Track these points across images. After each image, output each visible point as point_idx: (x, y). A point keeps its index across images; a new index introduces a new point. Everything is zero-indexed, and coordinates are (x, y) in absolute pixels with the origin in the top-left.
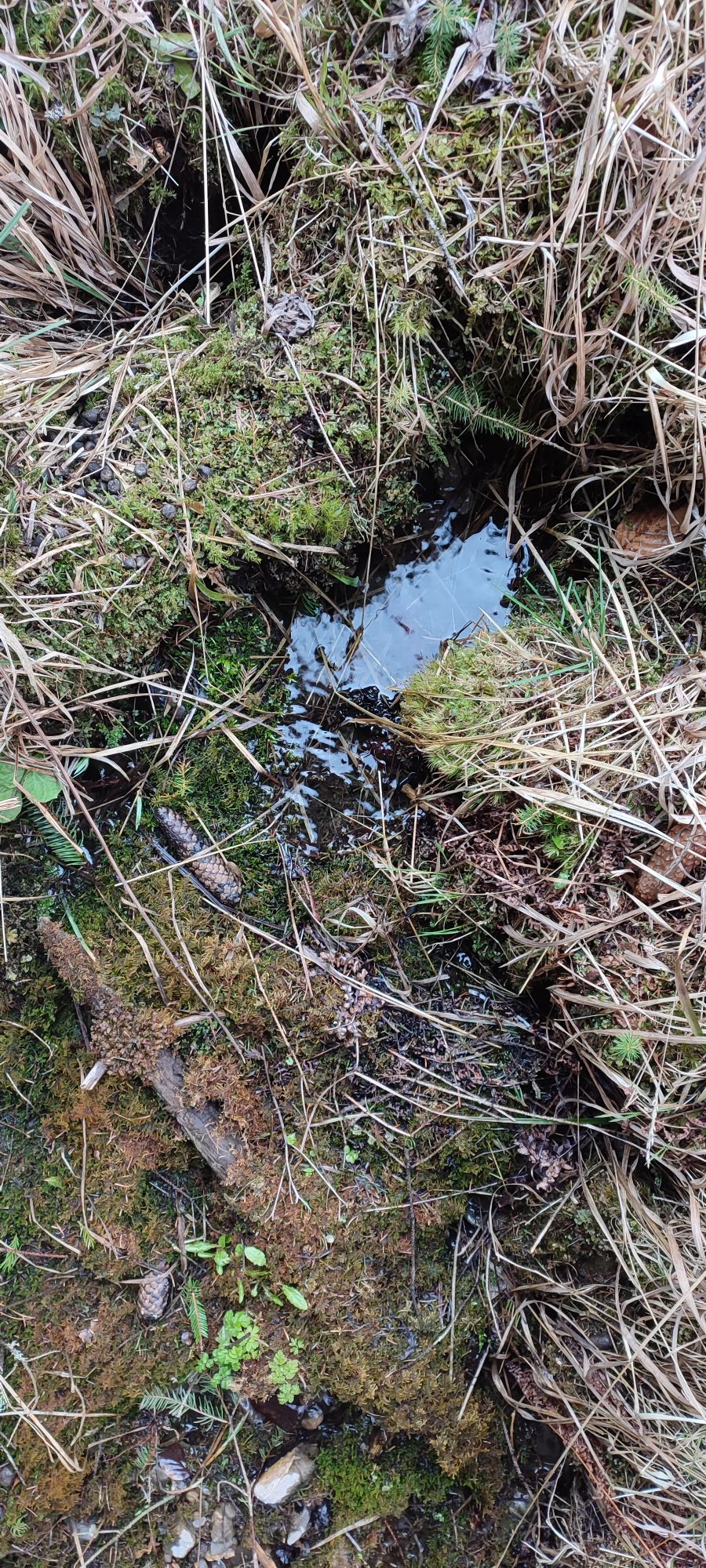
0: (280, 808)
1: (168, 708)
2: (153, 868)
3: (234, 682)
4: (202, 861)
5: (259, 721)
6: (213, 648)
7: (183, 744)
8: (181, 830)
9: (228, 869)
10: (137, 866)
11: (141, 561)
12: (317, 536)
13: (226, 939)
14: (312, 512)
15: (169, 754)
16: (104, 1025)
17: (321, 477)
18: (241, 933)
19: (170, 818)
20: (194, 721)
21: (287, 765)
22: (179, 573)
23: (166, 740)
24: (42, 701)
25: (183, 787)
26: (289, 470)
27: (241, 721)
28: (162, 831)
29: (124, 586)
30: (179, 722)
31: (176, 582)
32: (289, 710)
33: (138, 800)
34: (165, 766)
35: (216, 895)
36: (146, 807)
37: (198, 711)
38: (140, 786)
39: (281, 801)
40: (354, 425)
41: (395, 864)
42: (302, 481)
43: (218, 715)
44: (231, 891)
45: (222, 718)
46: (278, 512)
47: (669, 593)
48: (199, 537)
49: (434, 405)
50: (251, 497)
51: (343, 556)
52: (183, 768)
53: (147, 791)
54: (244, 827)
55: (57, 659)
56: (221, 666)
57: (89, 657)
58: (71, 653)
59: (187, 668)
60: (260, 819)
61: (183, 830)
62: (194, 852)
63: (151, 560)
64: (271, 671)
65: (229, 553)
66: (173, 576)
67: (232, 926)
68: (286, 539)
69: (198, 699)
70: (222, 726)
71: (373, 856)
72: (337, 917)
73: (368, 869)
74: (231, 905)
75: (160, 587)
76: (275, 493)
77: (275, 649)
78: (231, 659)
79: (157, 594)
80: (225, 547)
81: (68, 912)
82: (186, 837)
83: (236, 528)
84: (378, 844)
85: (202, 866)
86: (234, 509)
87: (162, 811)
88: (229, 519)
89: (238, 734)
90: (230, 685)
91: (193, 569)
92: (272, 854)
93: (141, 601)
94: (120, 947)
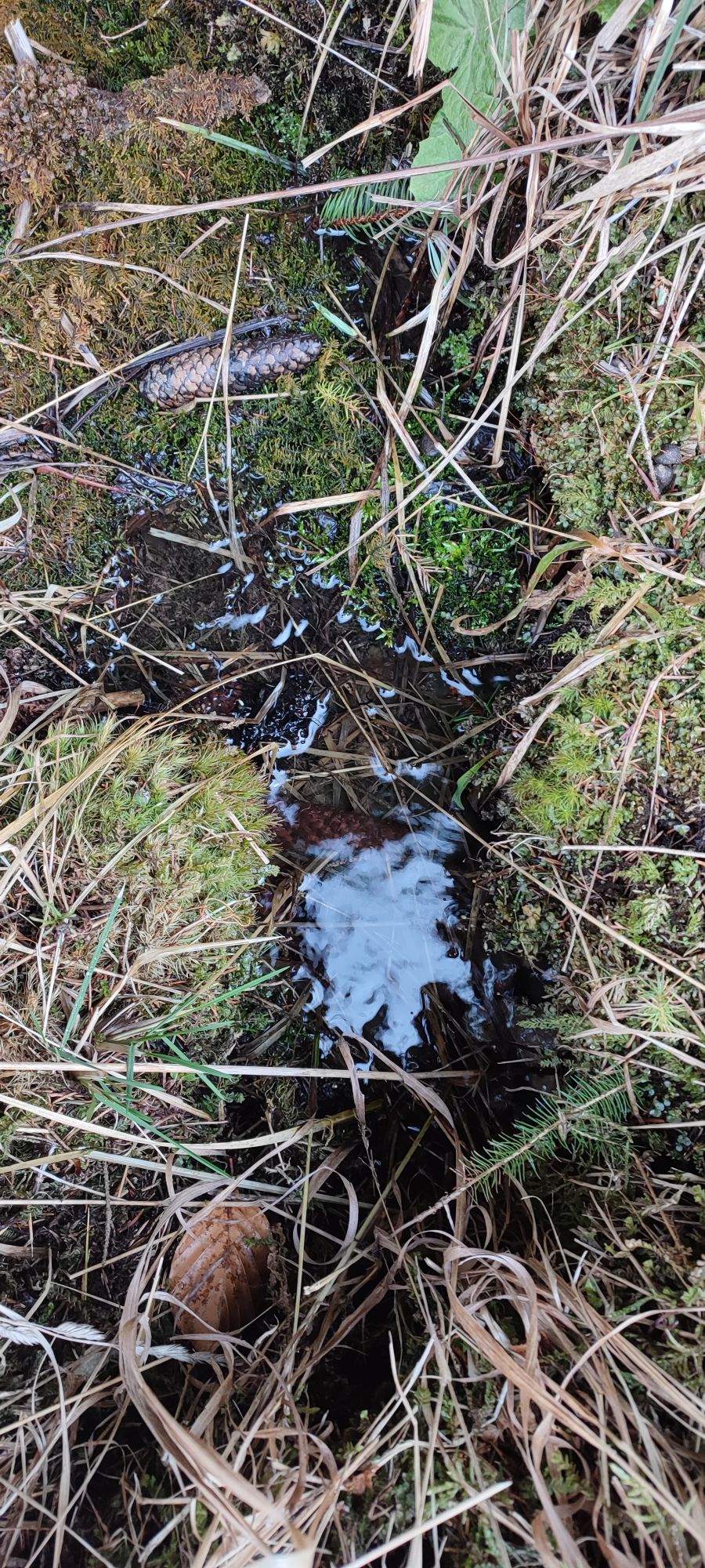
0: (225, 516)
1: (447, 435)
2: (245, 293)
3: (425, 546)
4: (215, 364)
5: (352, 550)
6: (490, 543)
7: (385, 426)
8: (269, 359)
9: (189, 396)
10: (268, 280)
11: (664, 473)
12: (535, 762)
13: (90, 332)
14: (577, 769)
15: (382, 396)
17: (617, 816)
18: (91, 361)
19: (298, 352)
20: (403, 452)
21: (277, 561)
22: (614, 528)
23: (406, 406)
25: (327, 393)
26: (659, 771)
27: (366, 526)
28: (291, 333)
29: (641, 426)
30: (419, 438)
31: (605, 521)
32: (349, 609)
33: (354, 332)
34: (373, 390)
35: (163, 361)
36: (339, 336)
37: (416, 471)
38: (371, 344)
39: (233, 522)
40: (664, 908)
41: (39, 614)
42: (630, 784)
43: (393, 496)
44: (158, 386)
45: (385, 500)
46: (605, 718)
48: (646, 582)
49: (619, 1059)
50: (654, 685)
51: (496, 794)
52: (352, 406)
53: (357, 351)
54: (230, 451)
55: (592, 256)
56: (457, 538)
57: (572, 318)
58: (589, 295)
59: (487, 494)
60: (227, 480)
61: (271, 359)
62: (233, 358)
63: (655, 490)
64: (413, 610)
65: (595, 614)
66: (615, 517)
67: (110, 356)
68: (562, 708)
69: (430, 478)
70: (373, 493)
71: (75, 595)
72: (24, 495)
73: (62, 575)
74: (140, 374)
75: (610, 486)
76: (635, 731)
77: (442, 639)
78: (458, 560)
79: (602, 480)
80: (608, 613)
81: (265, 154)
82: (257, 358)
83: (624, 644)
84: (81, 610)
85: (209, 359)
86: (654, 655)
87: (314, 347)
88: (644, 639)
89: (352, 506)
90: (423, 536)
91: (604, 547)
92: (169, 466)
93: (606, 448)
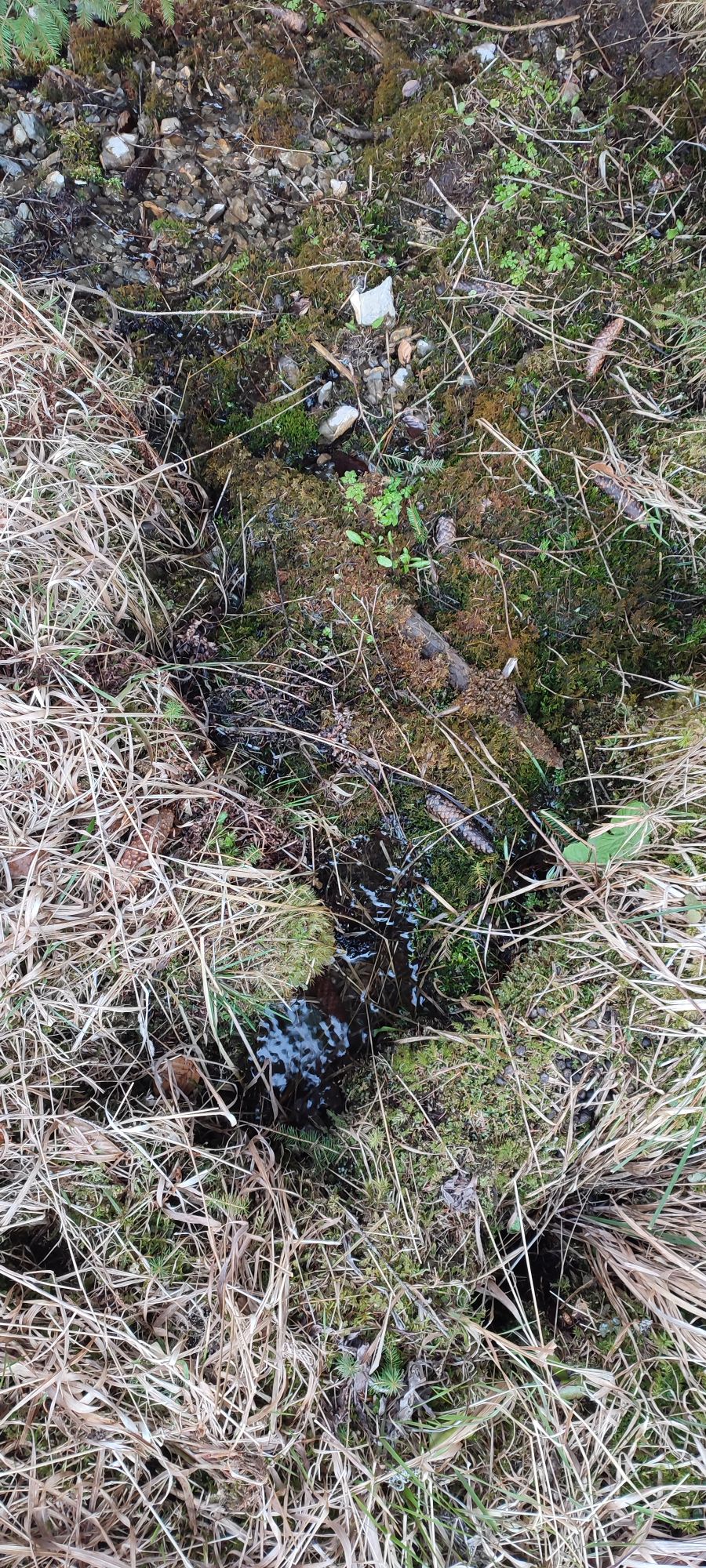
0: (407, 863)
1: (497, 923)
2: (490, 810)
3: (454, 947)
4: (457, 819)
5: (432, 921)
6: (472, 970)
7: (483, 898)
8: (475, 838)
9: (438, 816)
10: (501, 812)
11: (534, 1013)
12: (414, 1047)
13: (433, 767)
14: (422, 1061)
15: (492, 890)
16: (508, 701)
17: (418, 1086)
18: (423, 772)
19: (484, 846)
20: (478, 916)
21: (406, 895)
22: (506, 1011)
23: (496, 900)
24: (585, 909)
25: (478, 869)
26: (442, 1087)
27: (444, 920)
28: (488, 837)
29: (542, 994)
30: (488, 914)
31: (507, 1006)
32: (410, 935)
33: (507, 858)
34: (492, 883)
35: (443, 797)
36: (501, 853)
37: (476, 923)
38: (508, 868)
39: (407, 868)
40: (403, 1120)
41: (323, 830)
42: (430, 1082)
43: (461, 922)
44: (433, 802)
45: (458, 920)
46: (445, 1058)
47: (163, 1030)
48: (496, 1035)
49: (347, 1146)
50: (466, 1064)
51: (391, 1043)
52: (481, 881)
53: (502, 864)
54: (431, 847)
55: (580, 936)
56: (465, 957)
57: (559, 943)
58: (571, 943)
59: (488, 954)
60: (420, 854)
61: (474, 839)
62: (464, 824)
63: (527, 1015)
64: (428, 960)
65: (474, 1028)
66: (510, 1008)
67: (429, 777)
68: (437, 1042)
69: (477, 931)
70: (457, 914)
71: (338, 834)
72: (359, 789)
73: (341, 824)
74: (432, 792)
75: (518, 999)
76: (447, 1070)
77: (427, 978)
78: (458, 963)
79: (519, 994)
80: (478, 1031)
81: (543, 776)
82: (471, 833)
83: (472, 1044)
84: (336, 843)
85: (457, 815)
86: (476, 1057)
87: (490, 850)
88: (478, 1050)
89: (445, 909)
90: (456, 944)
91: (496, 1012)
92: (409, 830)
93: (529, 987)
94: (505, 754)
